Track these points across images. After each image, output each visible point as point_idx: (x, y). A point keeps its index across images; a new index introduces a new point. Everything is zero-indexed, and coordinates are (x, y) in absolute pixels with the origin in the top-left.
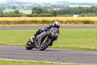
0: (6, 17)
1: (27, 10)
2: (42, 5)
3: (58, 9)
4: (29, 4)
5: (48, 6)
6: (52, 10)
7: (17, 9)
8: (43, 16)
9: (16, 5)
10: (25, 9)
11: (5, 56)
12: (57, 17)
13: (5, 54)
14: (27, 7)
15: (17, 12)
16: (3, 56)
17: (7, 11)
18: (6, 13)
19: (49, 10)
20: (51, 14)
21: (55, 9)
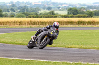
0: (41, 17)
1: (63, 10)
2: (78, 6)
3: (94, 10)
4: (65, 5)
5: (83, 7)
6: (88, 10)
7: (52, 10)
8: (79, 17)
9: (51, 6)
10: (60, 10)
11: (40, 57)
12: (92, 18)
13: (39, 55)
14: (63, 8)
15: (52, 13)
16: (37, 57)
17: (42, 11)
18: (41, 14)
19: (85, 11)
20: (87, 15)
21: (91, 10)
